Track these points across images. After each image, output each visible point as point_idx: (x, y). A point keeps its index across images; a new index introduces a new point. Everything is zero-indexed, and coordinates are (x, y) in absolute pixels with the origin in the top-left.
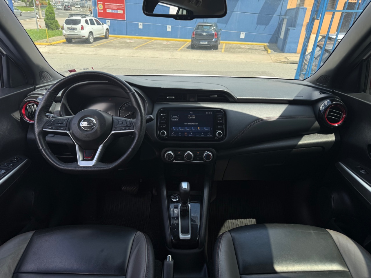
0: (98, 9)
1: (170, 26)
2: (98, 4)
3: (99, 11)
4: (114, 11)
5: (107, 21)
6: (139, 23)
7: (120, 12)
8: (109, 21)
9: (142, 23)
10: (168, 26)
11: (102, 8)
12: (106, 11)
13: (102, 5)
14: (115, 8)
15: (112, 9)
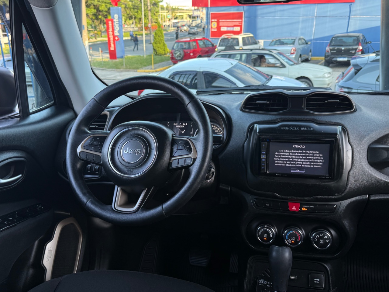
2: (212, 22)
3: (213, 30)
4: (229, 29)
6: (260, 41)
7: (237, 29)
9: (263, 41)
11: (216, 26)
12: (220, 29)
13: (216, 23)
14: (229, 25)
15: (228, 27)
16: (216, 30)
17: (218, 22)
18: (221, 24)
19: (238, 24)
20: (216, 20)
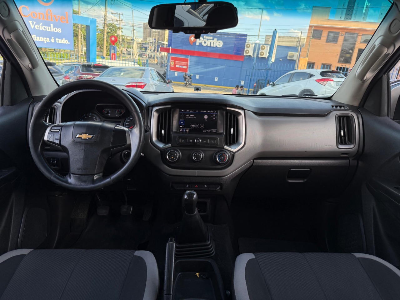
0: (171, 65)
1: (217, 78)
2: (171, 61)
3: (171, 66)
4: (181, 67)
5: (175, 72)
6: (197, 75)
7: (185, 67)
8: (177, 73)
9: (198, 75)
10: (216, 78)
11: (173, 64)
12: (175, 66)
13: (173, 63)
14: (182, 64)
15: (180, 65)
16: (173, 66)
17: (175, 62)
18: (176, 63)
19: (185, 64)
20: (173, 61)
